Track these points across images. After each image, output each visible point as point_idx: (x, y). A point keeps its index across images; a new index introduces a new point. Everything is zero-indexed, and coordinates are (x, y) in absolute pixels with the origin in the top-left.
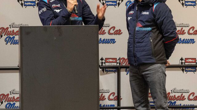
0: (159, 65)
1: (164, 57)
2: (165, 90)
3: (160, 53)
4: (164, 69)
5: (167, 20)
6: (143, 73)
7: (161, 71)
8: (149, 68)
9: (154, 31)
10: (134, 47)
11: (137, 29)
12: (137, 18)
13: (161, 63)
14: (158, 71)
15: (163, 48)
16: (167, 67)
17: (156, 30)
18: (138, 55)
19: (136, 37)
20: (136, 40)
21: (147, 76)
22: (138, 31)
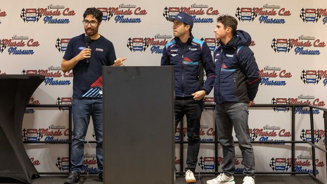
0: (242, 104)
1: (246, 97)
2: (247, 126)
3: (243, 93)
4: (246, 107)
5: (250, 62)
6: (228, 111)
7: (244, 109)
8: (232, 107)
9: (238, 72)
10: (219, 86)
11: (222, 70)
12: (222, 60)
13: (244, 102)
14: (242, 110)
15: (246, 88)
16: (250, 106)
17: (239, 71)
18: (223, 94)
19: (221, 77)
20: (221, 80)
21: (231, 114)
22: (223, 72)
